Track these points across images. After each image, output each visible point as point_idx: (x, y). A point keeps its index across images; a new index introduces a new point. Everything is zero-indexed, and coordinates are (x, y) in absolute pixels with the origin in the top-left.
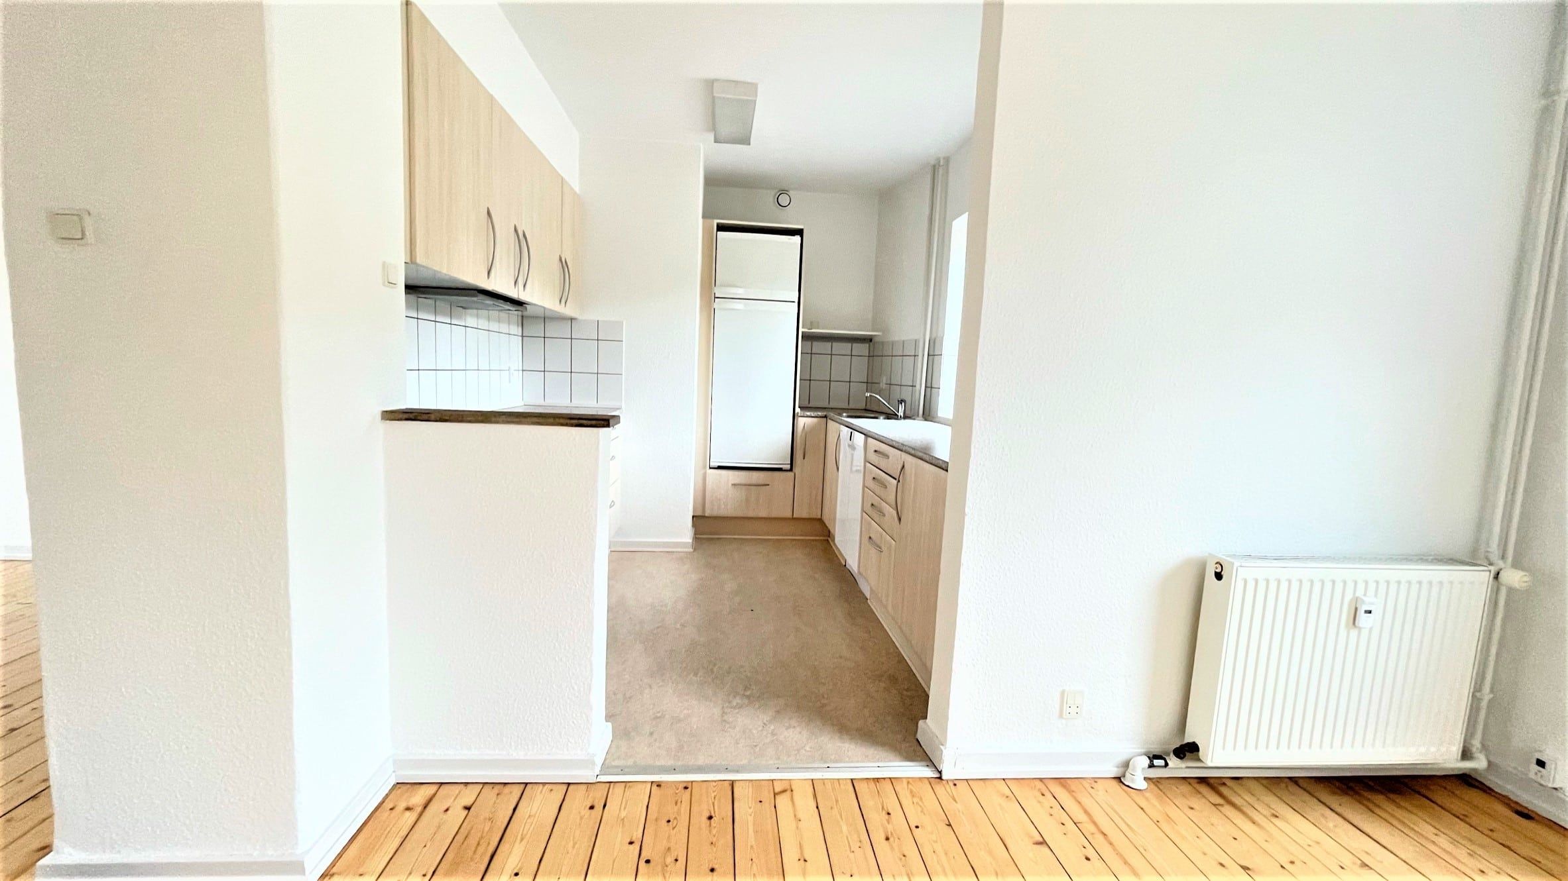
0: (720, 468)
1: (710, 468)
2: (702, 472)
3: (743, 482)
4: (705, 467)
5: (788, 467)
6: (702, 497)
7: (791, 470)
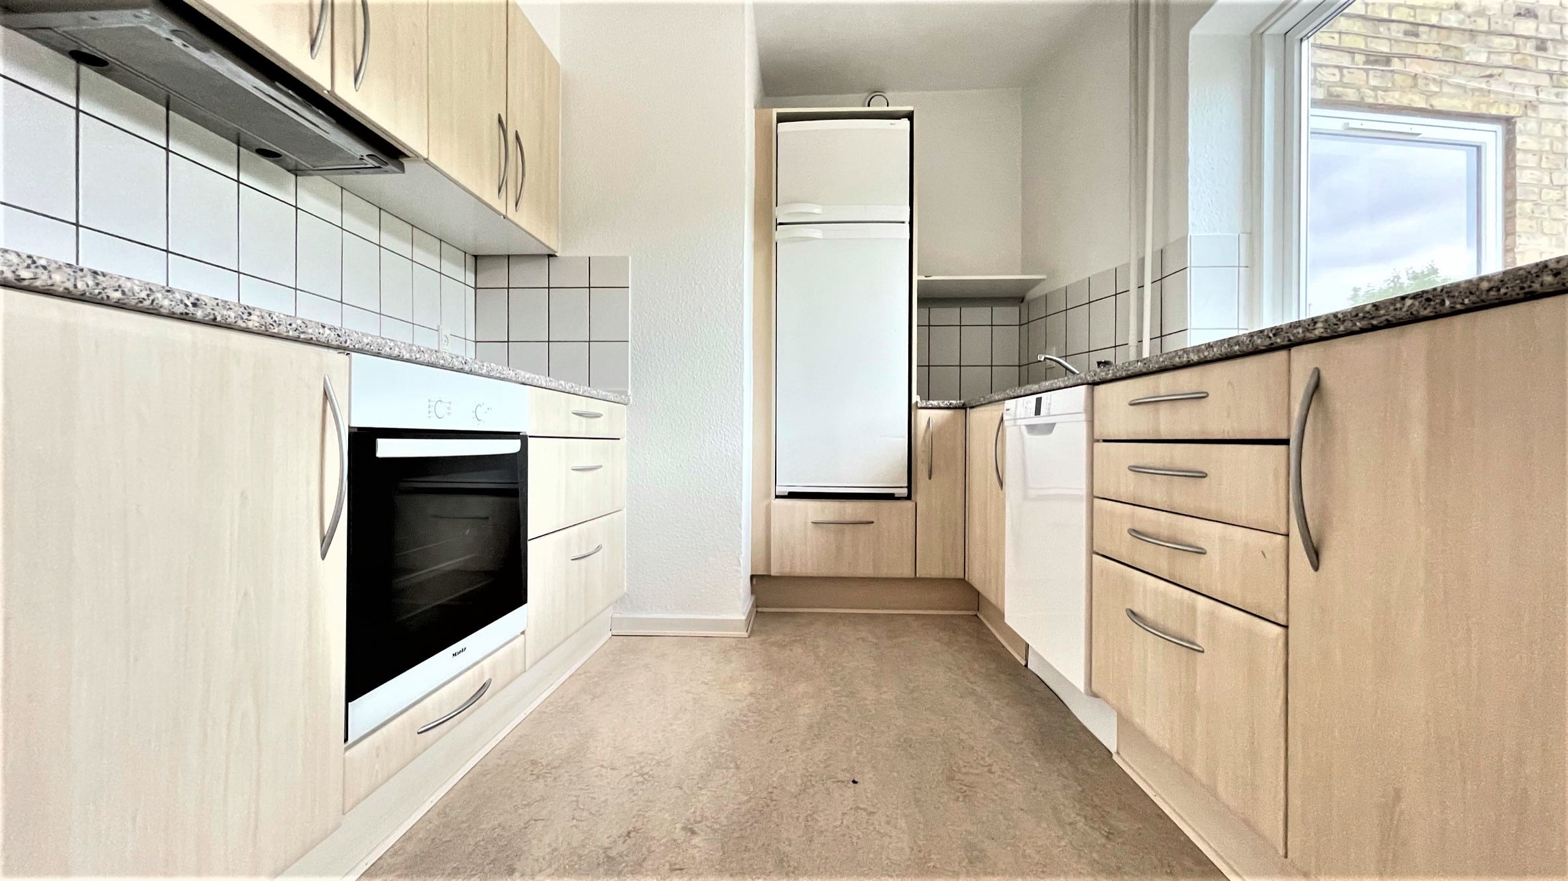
0: (792, 495)
1: (777, 497)
2: (765, 503)
3: (831, 518)
4: (768, 496)
5: (905, 491)
6: (765, 545)
7: (909, 497)
